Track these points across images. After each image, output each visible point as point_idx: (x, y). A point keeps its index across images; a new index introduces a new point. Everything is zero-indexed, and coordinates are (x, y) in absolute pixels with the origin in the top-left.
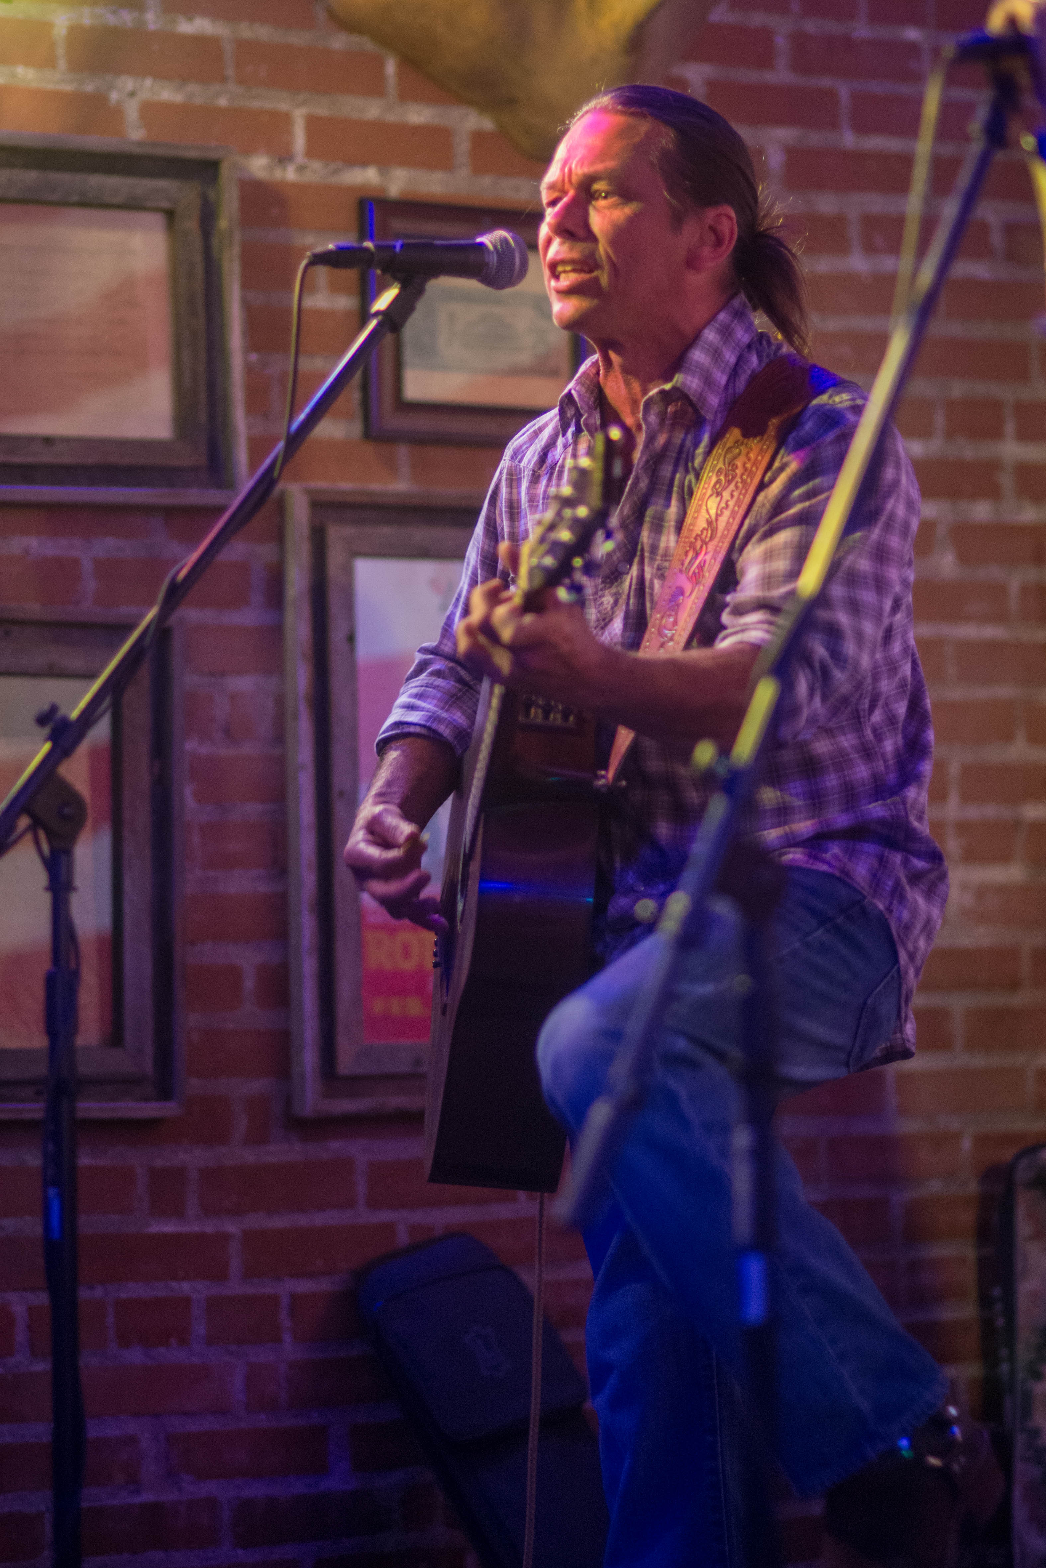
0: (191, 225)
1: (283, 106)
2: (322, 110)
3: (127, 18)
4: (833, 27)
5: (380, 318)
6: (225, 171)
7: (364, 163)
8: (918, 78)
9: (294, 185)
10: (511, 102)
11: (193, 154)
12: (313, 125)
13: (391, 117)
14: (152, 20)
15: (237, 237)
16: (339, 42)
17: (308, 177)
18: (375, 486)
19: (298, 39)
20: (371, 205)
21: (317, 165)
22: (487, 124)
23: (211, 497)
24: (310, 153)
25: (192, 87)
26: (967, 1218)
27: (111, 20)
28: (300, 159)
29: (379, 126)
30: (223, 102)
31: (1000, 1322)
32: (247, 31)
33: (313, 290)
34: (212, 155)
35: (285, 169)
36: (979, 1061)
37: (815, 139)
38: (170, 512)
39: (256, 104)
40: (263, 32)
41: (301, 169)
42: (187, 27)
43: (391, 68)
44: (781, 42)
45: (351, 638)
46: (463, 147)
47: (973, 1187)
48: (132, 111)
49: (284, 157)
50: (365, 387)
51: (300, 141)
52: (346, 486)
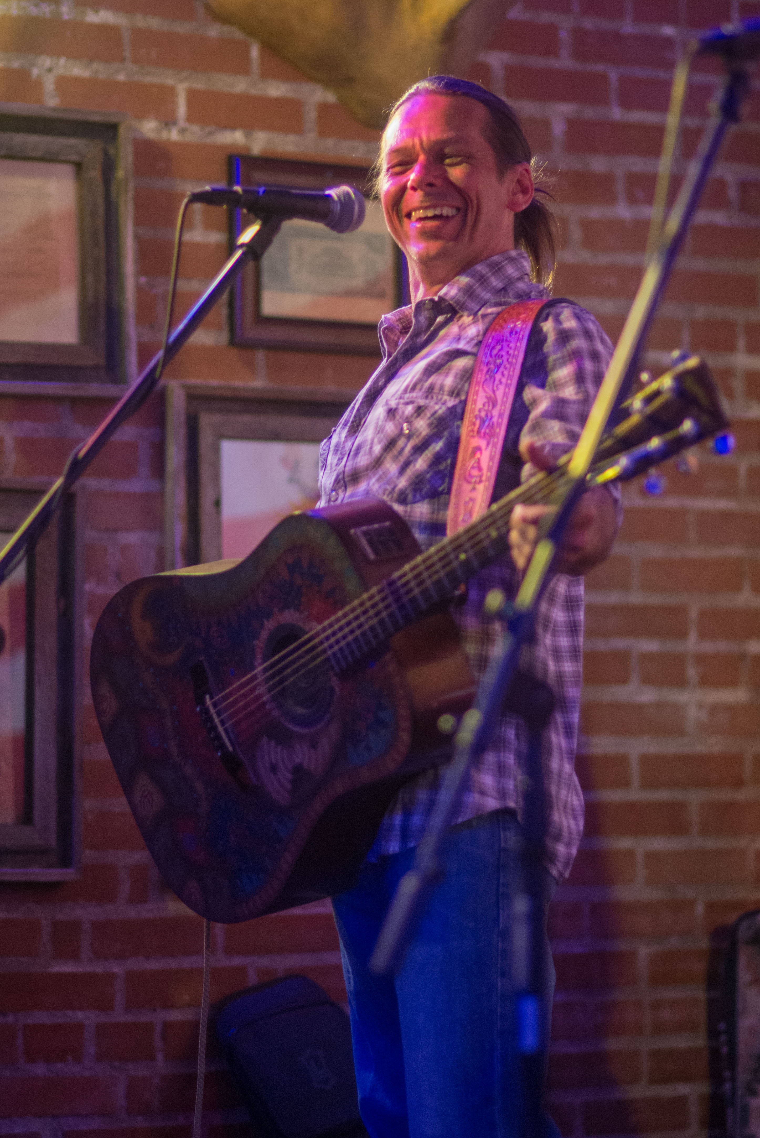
0: (95, 174)
1: (169, 82)
2: (200, 85)
3: (46, 10)
4: (605, 25)
5: (244, 249)
6: (122, 131)
7: (232, 127)
8: (671, 66)
9: (176, 144)
10: (350, 80)
11: (97, 118)
12: (193, 96)
13: (255, 91)
14: (66, 12)
15: (131, 186)
16: (214, 31)
17: (188, 138)
18: (239, 383)
19: (182, 28)
20: (238, 160)
21: (195, 128)
22: (330, 97)
23: (107, 390)
24: (191, 118)
25: (97, 66)
26: (700, 967)
27: (34, 11)
28: (182, 122)
29: (245, 98)
30: (121, 77)
31: (725, 1050)
32: (141, 21)
33: (191, 227)
34: (113, 119)
35: (170, 131)
36: (710, 844)
37: (590, 113)
38: (75, 401)
39: (148, 79)
40: (154, 23)
41: (183, 131)
42: (93, 18)
43: (255, 52)
44: (564, 35)
45: (218, 503)
46: (311, 115)
47: (704, 943)
48: (49, 84)
49: (169, 122)
50: (231, 304)
51: (182, 110)
52: (215, 382)
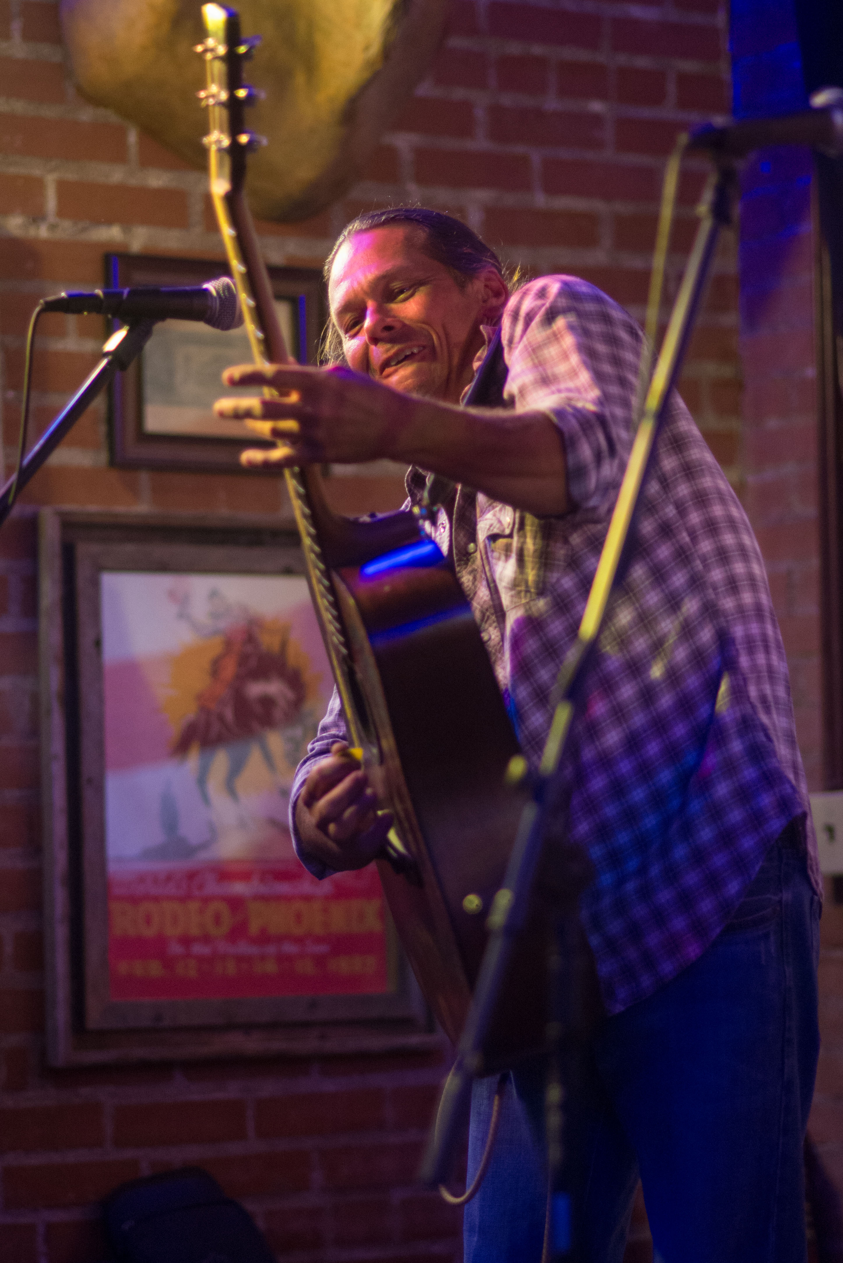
1: (37, 172)
2: (71, 174)
4: (526, 101)
5: (110, 357)
7: (109, 222)
8: (600, 146)
9: (46, 242)
12: (63, 187)
13: (133, 182)
16: (86, 115)
17: (59, 235)
18: (119, 509)
19: (50, 112)
20: (115, 258)
21: (67, 224)
24: (61, 213)
28: (52, 217)
29: (122, 189)
32: (5, 105)
33: (63, 335)
35: (38, 227)
37: (510, 200)
39: (13, 170)
40: (19, 106)
41: (53, 227)
43: (133, 137)
44: (480, 114)
45: (98, 643)
46: (197, 207)
49: (37, 217)
50: (110, 421)
51: (51, 203)
52: (93, 508)
